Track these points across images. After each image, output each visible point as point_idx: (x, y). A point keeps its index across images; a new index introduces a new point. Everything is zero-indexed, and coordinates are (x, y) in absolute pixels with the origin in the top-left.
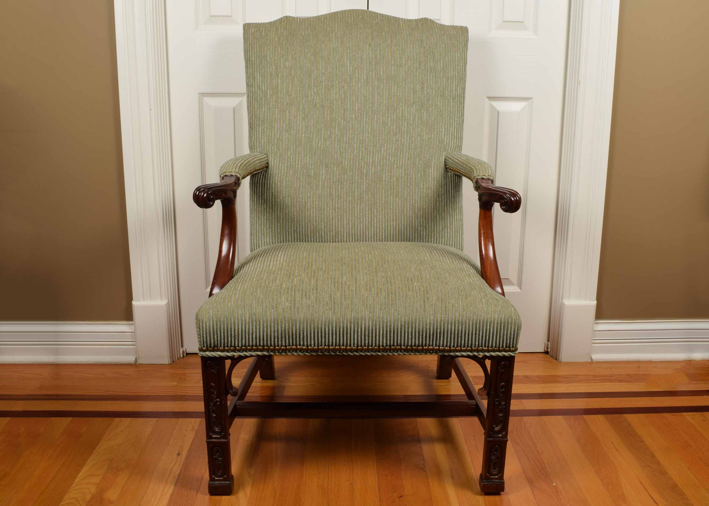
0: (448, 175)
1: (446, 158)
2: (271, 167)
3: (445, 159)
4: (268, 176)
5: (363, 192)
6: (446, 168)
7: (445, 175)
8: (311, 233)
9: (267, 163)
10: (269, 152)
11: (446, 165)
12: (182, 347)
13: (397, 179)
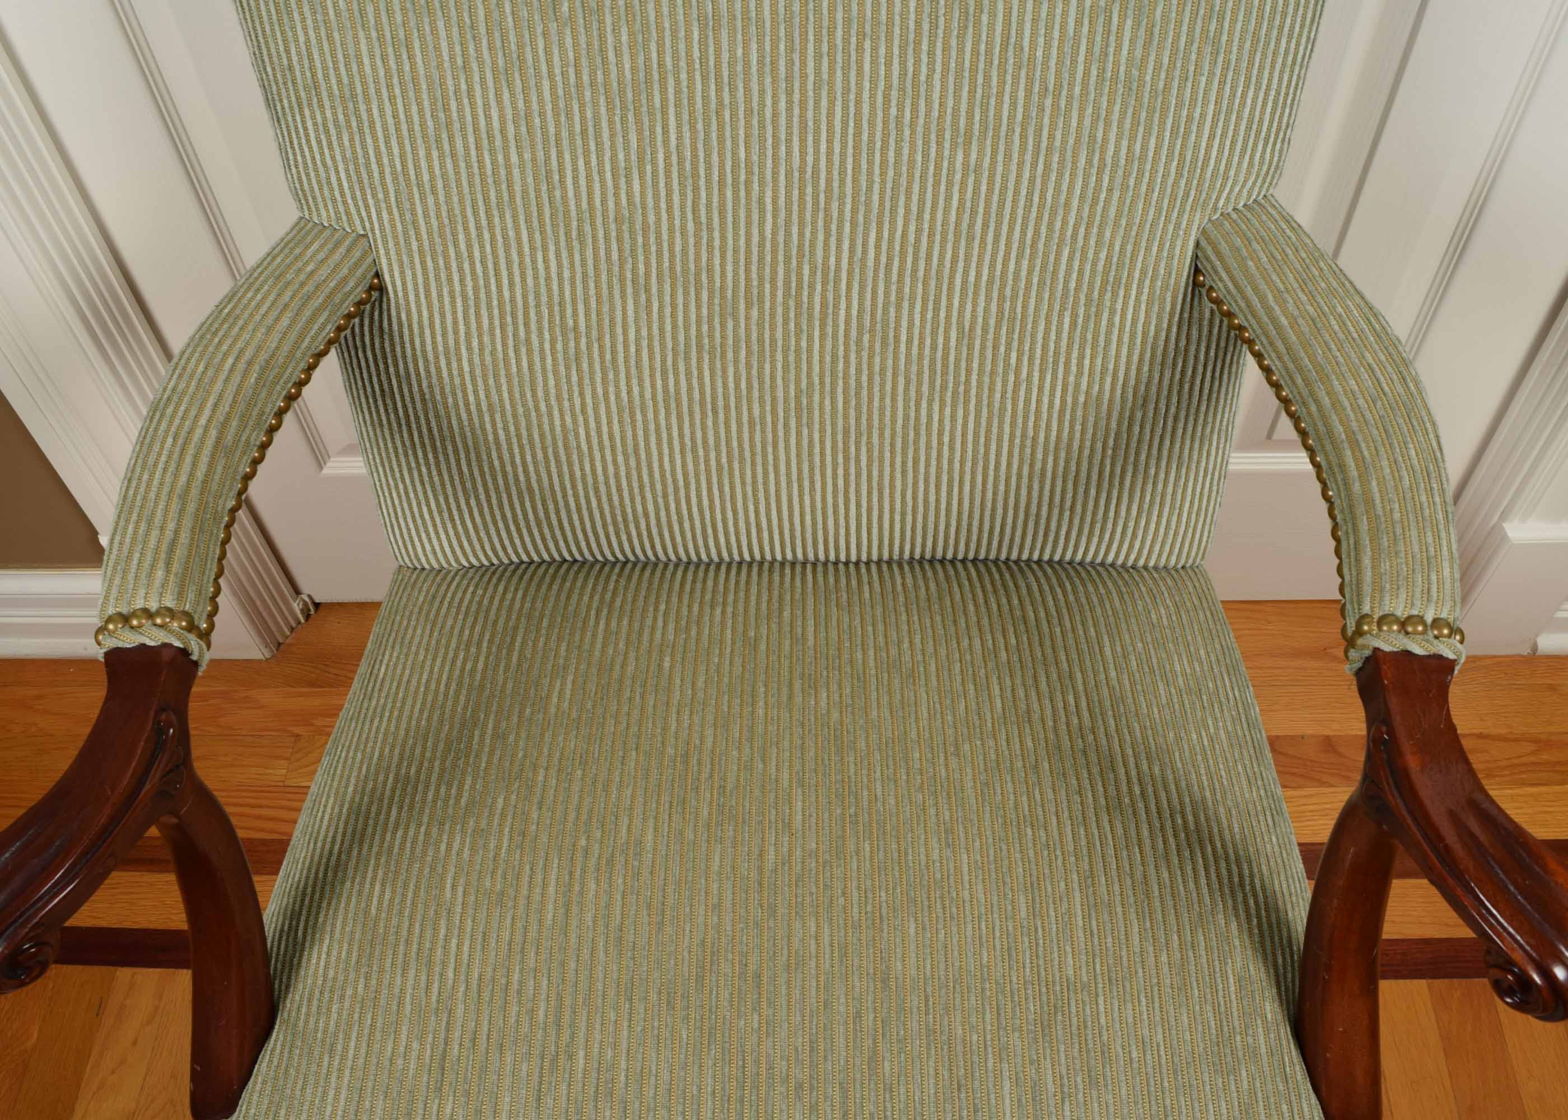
0: (1201, 313)
1: (1203, 243)
2: (395, 292)
3: (1197, 245)
4: (390, 324)
5: (810, 384)
6: (1196, 284)
7: (1186, 315)
8: (605, 526)
9: (377, 275)
10: (372, 230)
11: (1197, 271)
12: (297, 592)
13: (966, 336)
